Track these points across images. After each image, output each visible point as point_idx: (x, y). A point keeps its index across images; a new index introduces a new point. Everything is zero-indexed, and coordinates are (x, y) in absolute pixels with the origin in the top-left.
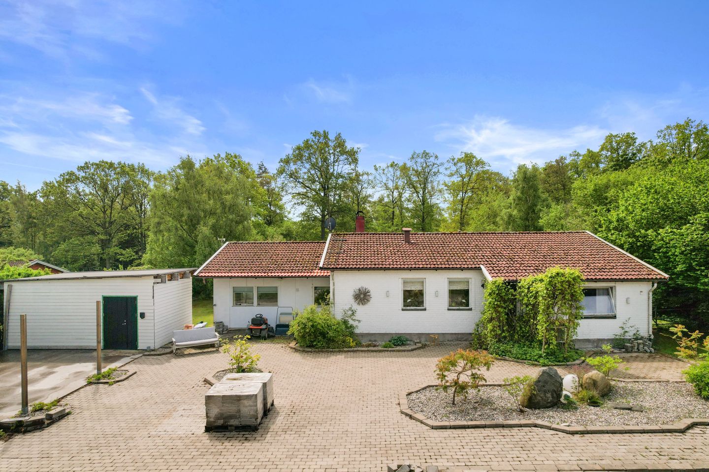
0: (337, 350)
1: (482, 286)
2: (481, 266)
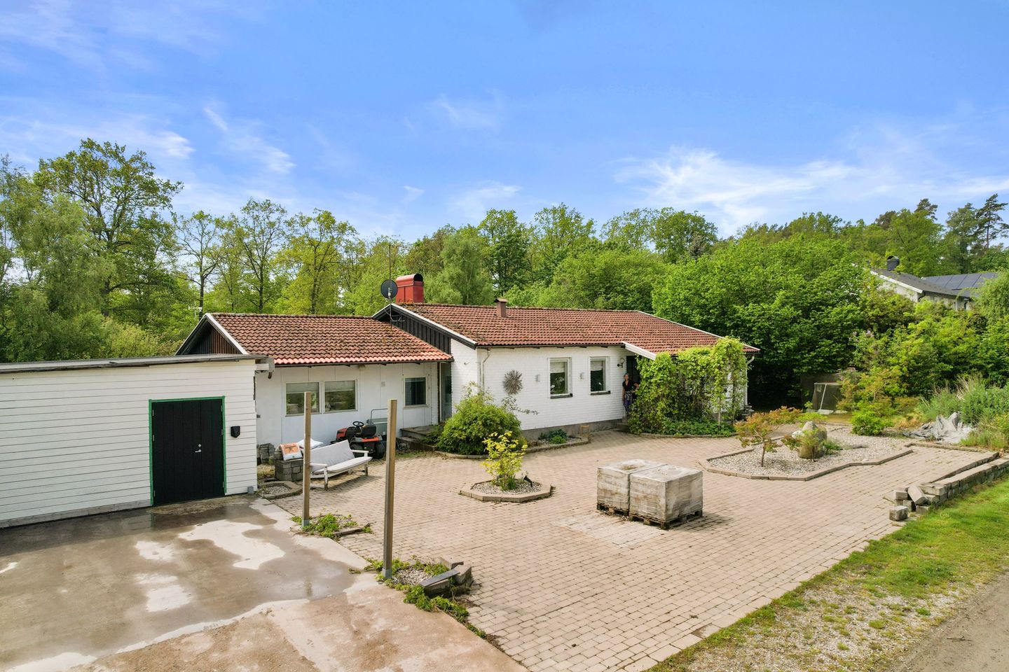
1: (618, 365)
2: (624, 342)
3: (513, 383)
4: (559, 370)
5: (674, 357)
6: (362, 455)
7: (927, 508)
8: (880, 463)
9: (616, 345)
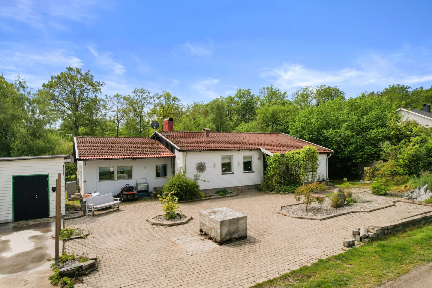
0: (198, 200)
1: (259, 159)
2: (260, 148)
3: (201, 168)
4: (227, 161)
5: (283, 155)
6: (117, 200)
7: (367, 240)
8: (370, 212)
9: (256, 149)
